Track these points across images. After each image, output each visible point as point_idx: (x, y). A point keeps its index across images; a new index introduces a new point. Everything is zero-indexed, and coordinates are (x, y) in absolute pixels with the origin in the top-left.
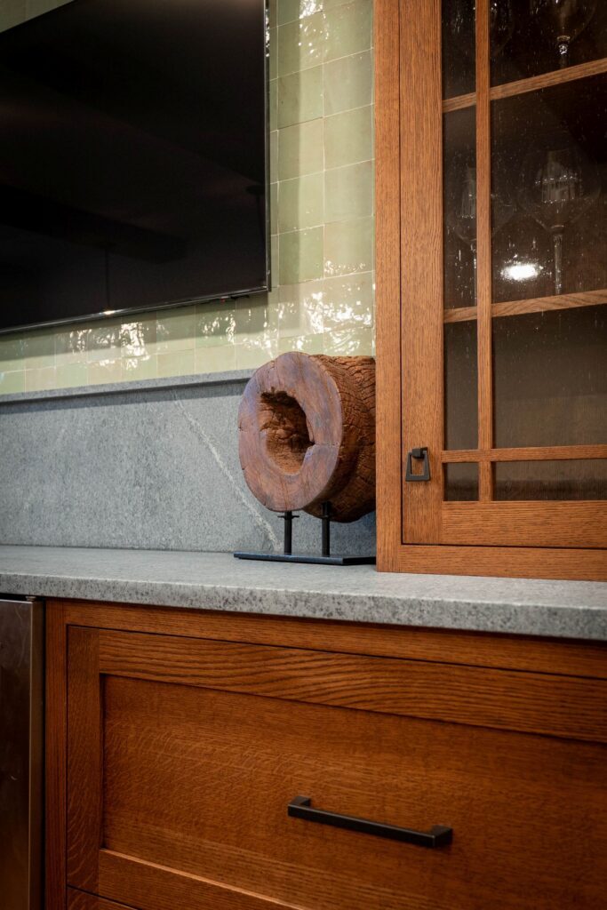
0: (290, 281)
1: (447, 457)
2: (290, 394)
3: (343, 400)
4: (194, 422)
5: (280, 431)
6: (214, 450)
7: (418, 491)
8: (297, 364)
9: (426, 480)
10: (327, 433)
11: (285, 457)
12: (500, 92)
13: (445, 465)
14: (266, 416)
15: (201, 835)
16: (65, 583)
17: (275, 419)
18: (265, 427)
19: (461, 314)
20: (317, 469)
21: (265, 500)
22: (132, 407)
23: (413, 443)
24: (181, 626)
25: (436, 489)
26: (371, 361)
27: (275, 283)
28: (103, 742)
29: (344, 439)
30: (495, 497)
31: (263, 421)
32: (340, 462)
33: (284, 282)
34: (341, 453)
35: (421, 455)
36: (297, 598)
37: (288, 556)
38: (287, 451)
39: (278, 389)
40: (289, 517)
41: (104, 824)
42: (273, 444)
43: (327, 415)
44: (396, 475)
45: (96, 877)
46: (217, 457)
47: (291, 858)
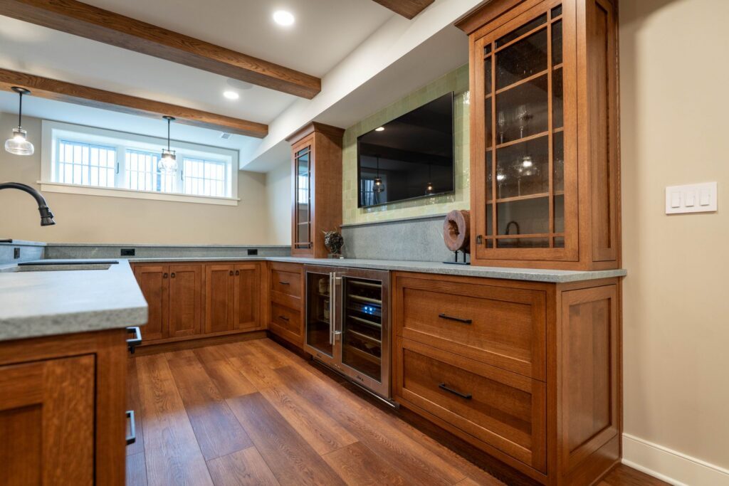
1: (487, 237)
2: (454, 221)
3: (466, 222)
5: (452, 230)
7: (480, 246)
8: (456, 213)
9: (481, 243)
10: (462, 231)
11: (453, 237)
12: (498, 146)
13: (486, 240)
14: (449, 226)
15: (423, 323)
17: (451, 227)
18: (449, 229)
19: (489, 202)
20: (460, 240)
21: (449, 248)
22: (420, 222)
23: (479, 234)
24: (419, 276)
25: (483, 245)
28: (404, 303)
29: (465, 233)
30: (497, 247)
32: (465, 238)
35: (480, 237)
36: (440, 270)
37: (456, 262)
38: (454, 235)
39: (452, 219)
40: (456, 253)
41: (404, 321)
42: (451, 234)
43: (462, 226)
44: (475, 242)
45: (402, 333)
47: (441, 327)
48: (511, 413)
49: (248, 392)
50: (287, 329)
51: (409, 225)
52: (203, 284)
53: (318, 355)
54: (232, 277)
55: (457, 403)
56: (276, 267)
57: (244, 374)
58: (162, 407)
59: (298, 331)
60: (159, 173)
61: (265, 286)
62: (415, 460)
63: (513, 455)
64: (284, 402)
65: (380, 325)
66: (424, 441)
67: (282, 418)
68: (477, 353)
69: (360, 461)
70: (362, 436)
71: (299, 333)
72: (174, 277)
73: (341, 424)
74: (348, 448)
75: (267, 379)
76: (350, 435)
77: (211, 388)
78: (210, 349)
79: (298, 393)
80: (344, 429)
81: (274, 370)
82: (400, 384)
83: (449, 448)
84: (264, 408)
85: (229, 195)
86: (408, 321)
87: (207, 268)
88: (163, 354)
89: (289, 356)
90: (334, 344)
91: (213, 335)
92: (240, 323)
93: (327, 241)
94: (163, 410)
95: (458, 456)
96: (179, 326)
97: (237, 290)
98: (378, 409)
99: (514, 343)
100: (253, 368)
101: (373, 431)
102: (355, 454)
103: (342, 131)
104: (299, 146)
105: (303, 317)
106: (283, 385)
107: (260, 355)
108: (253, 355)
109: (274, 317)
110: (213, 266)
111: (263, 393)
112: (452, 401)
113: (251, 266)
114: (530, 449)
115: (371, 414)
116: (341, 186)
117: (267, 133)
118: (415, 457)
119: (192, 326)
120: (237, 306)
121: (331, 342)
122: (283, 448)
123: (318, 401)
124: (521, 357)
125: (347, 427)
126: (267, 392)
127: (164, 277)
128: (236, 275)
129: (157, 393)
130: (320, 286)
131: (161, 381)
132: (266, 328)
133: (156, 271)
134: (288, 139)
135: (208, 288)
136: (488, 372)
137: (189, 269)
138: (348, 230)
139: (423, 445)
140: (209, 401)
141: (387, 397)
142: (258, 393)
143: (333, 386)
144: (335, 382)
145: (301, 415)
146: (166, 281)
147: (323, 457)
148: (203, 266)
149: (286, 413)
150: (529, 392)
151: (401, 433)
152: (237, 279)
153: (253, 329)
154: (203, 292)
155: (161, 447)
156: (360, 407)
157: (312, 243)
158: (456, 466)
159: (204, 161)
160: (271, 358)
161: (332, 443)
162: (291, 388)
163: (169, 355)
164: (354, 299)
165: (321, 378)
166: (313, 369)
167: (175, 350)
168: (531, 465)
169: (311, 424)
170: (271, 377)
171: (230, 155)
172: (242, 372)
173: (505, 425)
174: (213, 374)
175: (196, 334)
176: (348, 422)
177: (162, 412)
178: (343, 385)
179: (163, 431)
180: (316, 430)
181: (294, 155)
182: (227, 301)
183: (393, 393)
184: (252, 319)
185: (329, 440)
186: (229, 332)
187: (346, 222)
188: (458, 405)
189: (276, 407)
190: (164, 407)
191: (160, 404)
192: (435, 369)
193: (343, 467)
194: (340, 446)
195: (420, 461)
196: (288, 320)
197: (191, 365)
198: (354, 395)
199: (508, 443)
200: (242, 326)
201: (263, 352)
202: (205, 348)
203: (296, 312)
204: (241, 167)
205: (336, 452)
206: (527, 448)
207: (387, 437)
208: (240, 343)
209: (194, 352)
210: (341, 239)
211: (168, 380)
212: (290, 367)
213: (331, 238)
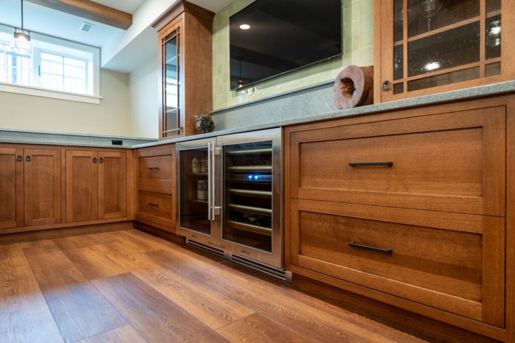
0: (349, 51)
1: (395, 82)
2: (349, 77)
3: (364, 75)
4: (320, 96)
5: (346, 89)
6: (326, 103)
7: (386, 93)
9: (388, 90)
10: (360, 85)
11: (348, 96)
13: (394, 84)
14: (342, 85)
15: (326, 178)
16: (290, 121)
17: (345, 86)
18: (342, 88)
19: (399, 43)
20: (357, 95)
22: (302, 95)
23: (385, 80)
25: (391, 92)
26: (373, 67)
27: (344, 53)
28: (300, 160)
29: (365, 86)
30: (408, 91)
31: (341, 87)
32: (363, 93)
33: (347, 52)
34: (364, 90)
35: (386, 83)
38: (348, 95)
39: (346, 77)
41: (300, 181)
42: (344, 93)
43: (359, 80)
44: (379, 90)
45: (298, 194)
46: (327, 105)
47: (350, 179)
48: (450, 262)
49: (117, 273)
50: (157, 216)
51: (288, 100)
52: (63, 170)
53: (193, 236)
54: (96, 164)
55: (372, 261)
56: (143, 154)
57: (112, 258)
58: (12, 291)
59: (169, 215)
60: (14, 67)
61: (132, 176)
62: (326, 328)
63: (455, 311)
64: (160, 280)
65: (270, 193)
66: (328, 309)
67: (160, 295)
68: (401, 199)
69: (263, 332)
70: (259, 308)
71: (170, 217)
72: (29, 161)
73: (230, 297)
74: (245, 320)
75: (137, 261)
76: (242, 307)
77: (74, 271)
78: (72, 238)
79: (175, 272)
80: (235, 302)
81: (145, 254)
82: (295, 251)
83: (360, 314)
84: (138, 287)
85: (91, 92)
86: (305, 180)
87: (67, 152)
88: (18, 244)
89: (159, 242)
90: (213, 219)
91: (75, 224)
92: (105, 213)
93: (198, 124)
94: (13, 293)
95: (373, 321)
96: (36, 214)
97: (101, 178)
98: (267, 282)
99: (455, 178)
100: (122, 252)
101: (268, 302)
102: (255, 326)
103: (212, 14)
104: (166, 31)
105: (175, 199)
106: (156, 266)
107: (128, 242)
108: (120, 242)
109: (141, 206)
110: (74, 152)
111: (135, 273)
112: (364, 261)
113: (117, 154)
114: (480, 301)
115: (261, 287)
116: (211, 71)
117: (131, 23)
118: (326, 325)
119: (52, 215)
120: (101, 195)
121: (209, 219)
122: (167, 324)
123: (199, 278)
124: (465, 193)
125: (237, 300)
126: (140, 272)
127: (18, 160)
128: (100, 162)
129: (7, 278)
130: (194, 165)
131: (13, 266)
132: (133, 219)
133: (8, 152)
134: (154, 25)
135: (69, 176)
136: (417, 218)
137: (47, 152)
138: (219, 115)
139: (330, 313)
140: (70, 282)
141: (280, 267)
142: (130, 273)
143: (212, 264)
144: (213, 262)
145: (182, 291)
146: (20, 164)
147: (217, 331)
148: (63, 150)
149: (163, 290)
150: (478, 232)
151: (301, 303)
152: (101, 166)
153: (119, 220)
154: (63, 179)
155: (6, 332)
156: (247, 281)
157: (182, 128)
158: (375, 331)
159: (63, 57)
160: (141, 244)
161: (224, 316)
162: (166, 268)
163: (25, 245)
164: (235, 170)
165: (198, 258)
166: (188, 251)
167: (32, 241)
168: (480, 319)
169: (196, 299)
170: (141, 259)
171: (90, 51)
172: (109, 256)
173: (442, 277)
174: (75, 259)
175: (56, 223)
176: (238, 296)
177: (11, 295)
178: (222, 263)
179: (11, 314)
180: (203, 305)
181: (161, 41)
182: (90, 189)
183: (286, 263)
184: (118, 209)
185: (221, 314)
186: (92, 222)
187: (216, 107)
188: (372, 263)
189: (152, 286)
190: (14, 291)
191: (10, 288)
192: (342, 227)
193: (244, 340)
194: (234, 318)
195: (333, 328)
196: (157, 206)
197: (50, 252)
198: (237, 271)
199: (447, 298)
200: (107, 216)
201: (130, 239)
202: (66, 238)
203: (167, 196)
204: (103, 65)
205: (231, 325)
206: (474, 299)
207: (286, 307)
208: (104, 234)
209: (53, 241)
210: (212, 123)
211: (21, 265)
212: (162, 251)
213: (202, 121)
